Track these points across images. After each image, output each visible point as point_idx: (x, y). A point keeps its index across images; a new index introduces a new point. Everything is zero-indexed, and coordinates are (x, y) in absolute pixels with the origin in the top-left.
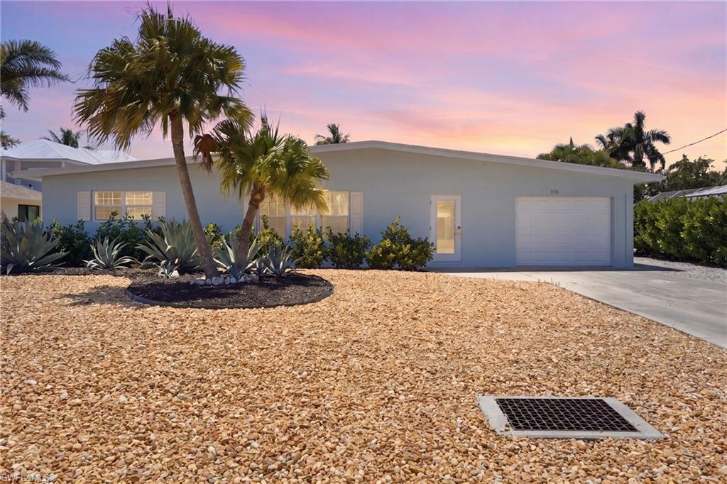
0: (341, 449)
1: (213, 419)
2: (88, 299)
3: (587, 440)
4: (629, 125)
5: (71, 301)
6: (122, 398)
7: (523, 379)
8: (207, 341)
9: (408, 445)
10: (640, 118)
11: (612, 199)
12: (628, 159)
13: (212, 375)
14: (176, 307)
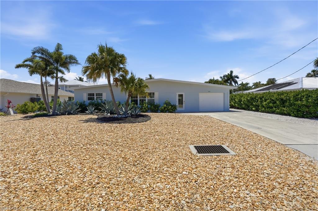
0: (153, 159)
1: (120, 152)
2: (87, 121)
3: (217, 156)
4: (228, 74)
5: (83, 122)
6: (97, 147)
7: (201, 141)
8: (118, 132)
9: (171, 158)
10: (232, 72)
11: (224, 93)
12: (229, 83)
13: (119, 141)
14: (109, 123)
